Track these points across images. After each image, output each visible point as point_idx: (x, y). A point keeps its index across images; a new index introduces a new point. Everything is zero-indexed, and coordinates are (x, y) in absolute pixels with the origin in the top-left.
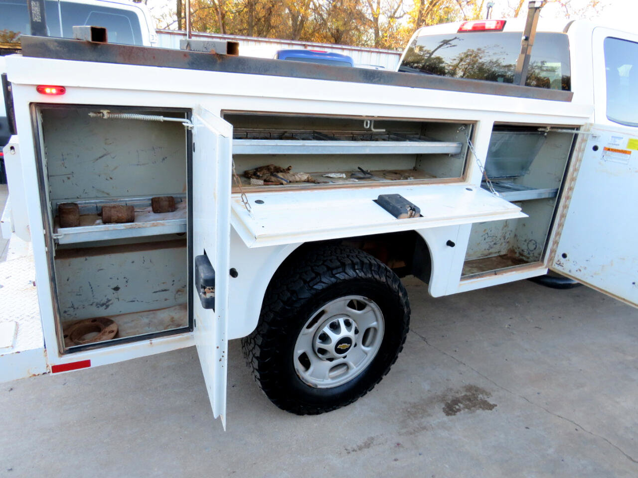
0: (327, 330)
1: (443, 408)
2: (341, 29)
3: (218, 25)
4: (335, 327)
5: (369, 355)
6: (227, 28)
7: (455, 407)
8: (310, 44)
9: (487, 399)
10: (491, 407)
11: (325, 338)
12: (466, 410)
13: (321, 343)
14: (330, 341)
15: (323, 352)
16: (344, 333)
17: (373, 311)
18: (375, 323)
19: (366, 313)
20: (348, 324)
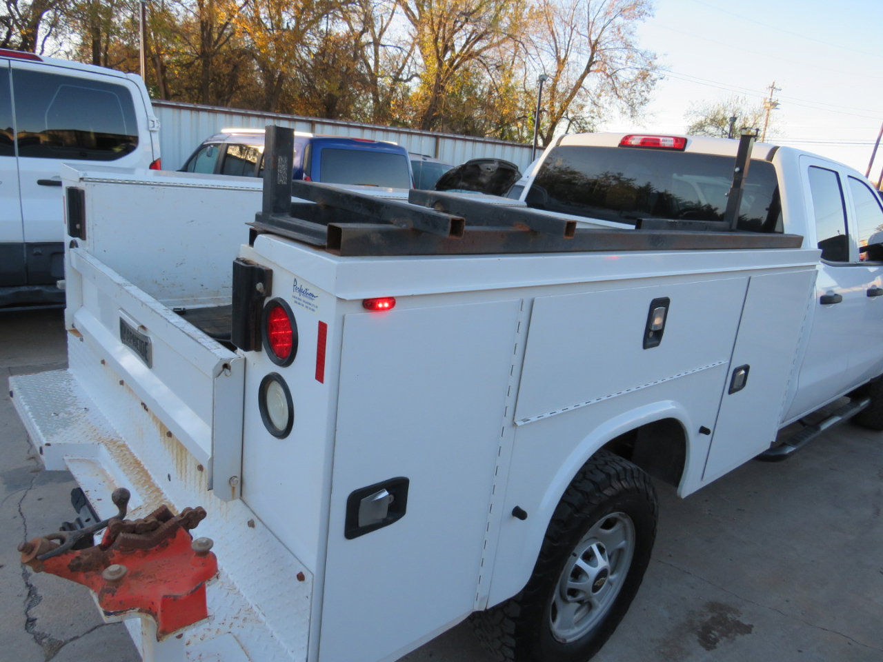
0: (580, 563)
1: (699, 641)
2: (337, 93)
3: (156, 81)
4: (589, 557)
5: (615, 585)
6: (169, 86)
7: (710, 637)
8: (319, 120)
9: (738, 619)
10: (748, 629)
11: (578, 573)
12: (725, 638)
13: (572, 581)
14: (584, 578)
15: (573, 592)
16: (602, 562)
17: (625, 528)
18: (623, 543)
19: (616, 532)
20: (601, 550)
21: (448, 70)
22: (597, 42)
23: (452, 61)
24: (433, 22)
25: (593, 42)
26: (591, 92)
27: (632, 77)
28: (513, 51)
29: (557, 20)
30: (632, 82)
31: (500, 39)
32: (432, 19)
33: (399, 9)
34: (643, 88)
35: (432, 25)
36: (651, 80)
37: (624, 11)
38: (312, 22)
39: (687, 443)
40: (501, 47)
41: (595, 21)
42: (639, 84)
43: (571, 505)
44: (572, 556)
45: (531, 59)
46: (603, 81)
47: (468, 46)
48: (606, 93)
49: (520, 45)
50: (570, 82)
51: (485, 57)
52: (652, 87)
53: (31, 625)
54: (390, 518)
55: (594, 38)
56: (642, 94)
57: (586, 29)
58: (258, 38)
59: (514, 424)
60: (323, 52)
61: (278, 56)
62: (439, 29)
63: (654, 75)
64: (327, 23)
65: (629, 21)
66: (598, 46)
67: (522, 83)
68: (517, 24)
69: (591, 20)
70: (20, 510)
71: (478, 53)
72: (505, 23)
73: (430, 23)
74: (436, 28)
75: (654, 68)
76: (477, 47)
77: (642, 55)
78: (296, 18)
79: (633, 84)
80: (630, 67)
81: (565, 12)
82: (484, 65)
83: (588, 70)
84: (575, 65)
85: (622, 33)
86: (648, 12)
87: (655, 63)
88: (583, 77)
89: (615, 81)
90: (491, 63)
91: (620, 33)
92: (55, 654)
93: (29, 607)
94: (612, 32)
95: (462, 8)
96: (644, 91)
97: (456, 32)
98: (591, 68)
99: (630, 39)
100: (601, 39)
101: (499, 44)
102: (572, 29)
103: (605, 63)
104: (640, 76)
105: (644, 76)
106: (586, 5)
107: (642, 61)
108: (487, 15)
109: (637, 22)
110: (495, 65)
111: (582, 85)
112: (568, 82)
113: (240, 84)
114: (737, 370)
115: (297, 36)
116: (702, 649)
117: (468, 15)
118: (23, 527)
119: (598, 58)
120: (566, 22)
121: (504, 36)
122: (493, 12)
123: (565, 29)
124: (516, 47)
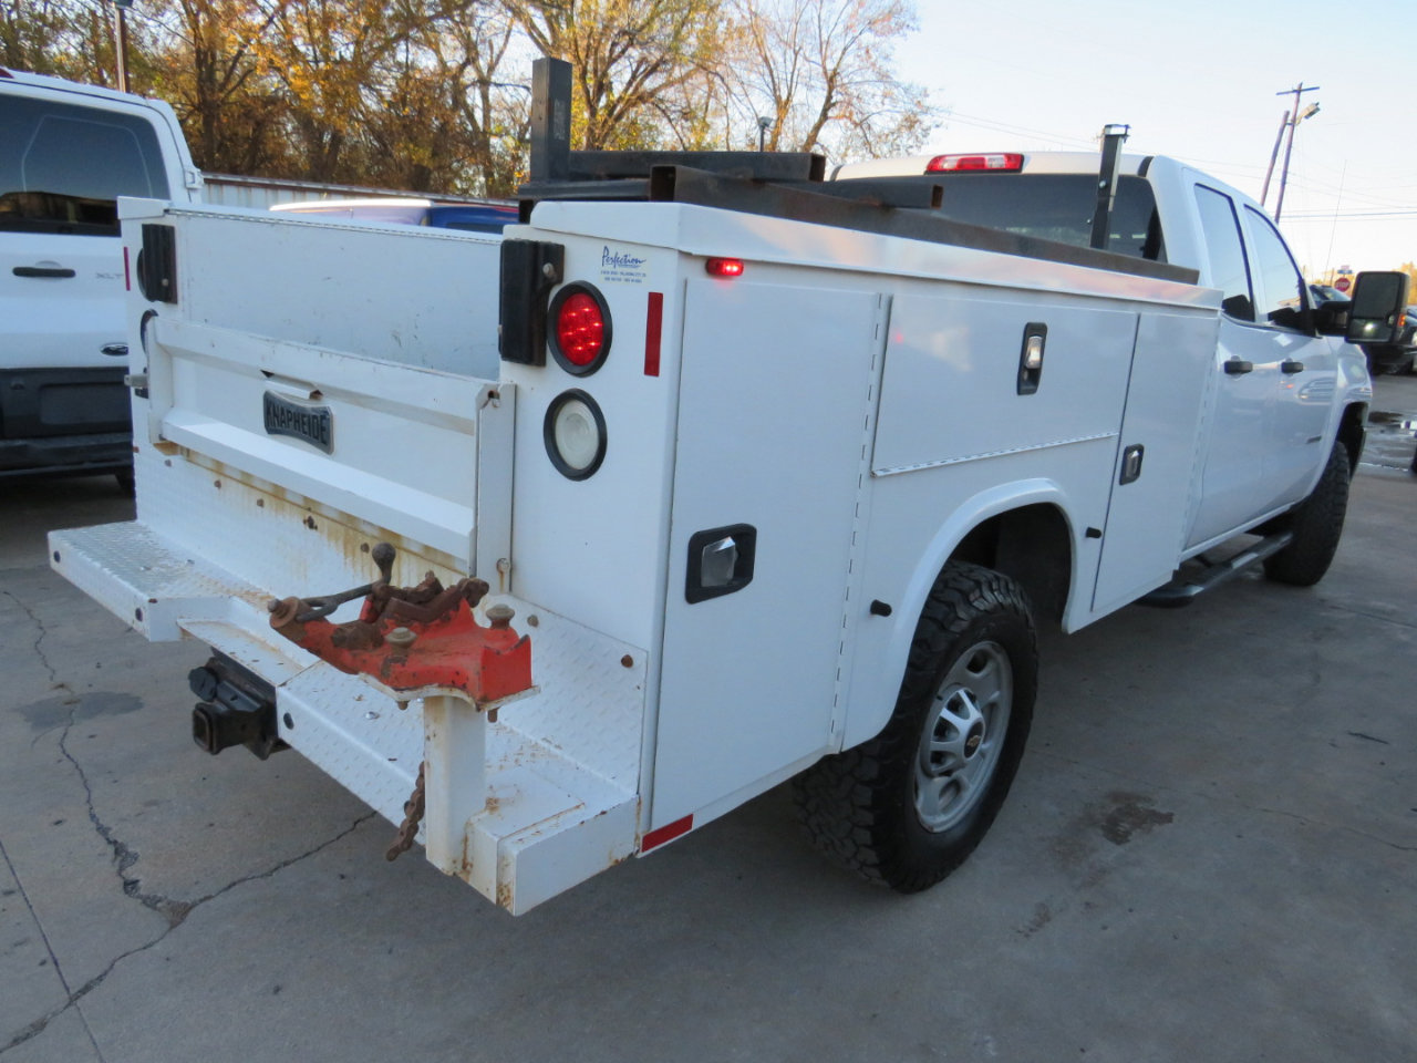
0: (946, 714)
1: (1105, 835)
4: (956, 706)
5: (988, 757)
7: (1119, 830)
9: (1152, 808)
10: (1168, 818)
11: (944, 729)
12: (1138, 830)
13: (937, 741)
14: (953, 735)
15: (938, 757)
16: (974, 714)
17: (998, 671)
18: (996, 695)
19: (987, 675)
20: (972, 698)
21: (606, 121)
22: (835, 73)
23: (611, 108)
24: (576, 45)
25: (830, 73)
26: (831, 150)
27: (893, 126)
28: (705, 88)
29: (770, 41)
30: (893, 133)
31: (684, 71)
32: (576, 41)
33: (519, 26)
34: (910, 142)
35: (576, 50)
36: (923, 130)
37: (874, 23)
38: (382, 49)
39: (1072, 550)
40: (686, 85)
41: (831, 39)
42: (904, 135)
43: (934, 620)
44: (936, 701)
45: (736, 101)
46: (849, 133)
47: (634, 84)
48: (855, 151)
49: (717, 80)
50: (799, 135)
51: (662, 101)
52: (925, 140)
53: (133, 888)
54: (735, 583)
55: (830, 66)
56: (910, 150)
57: (817, 51)
58: (295, 75)
59: (873, 475)
60: (401, 100)
61: (330, 105)
62: (587, 56)
63: (927, 120)
64: (407, 50)
65: (883, 38)
66: (838, 78)
67: (723, 139)
68: (710, 46)
69: (825, 37)
70: (64, 752)
71: (652, 93)
72: (691, 44)
73: (573, 47)
74: (582, 55)
75: (926, 111)
76: (649, 84)
77: (906, 90)
78: (358, 43)
79: (895, 136)
80: (888, 111)
81: (783, 28)
82: (663, 111)
83: (824, 116)
84: (805, 108)
85: (874, 57)
86: (911, 24)
87: (927, 102)
88: (817, 128)
89: (867, 132)
90: (673, 108)
91: (870, 57)
92: (182, 919)
93: (121, 869)
94: (859, 56)
95: (622, 22)
96: (911, 147)
97: (614, 61)
98: (830, 114)
99: (887, 66)
100: (843, 66)
101: (682, 80)
102: (796, 54)
103: (850, 104)
104: (904, 123)
105: (911, 123)
106: (815, 15)
107: (906, 100)
108: (662, 31)
109: (895, 39)
110: (680, 111)
111: (817, 139)
112: (795, 136)
113: (269, 152)
114: (1128, 450)
115: (360, 72)
116: (1111, 845)
117: (632, 36)
118: (77, 772)
119: (840, 98)
120: (786, 43)
121: (692, 66)
122: (669, 29)
123: (785, 53)
124: (710, 83)
